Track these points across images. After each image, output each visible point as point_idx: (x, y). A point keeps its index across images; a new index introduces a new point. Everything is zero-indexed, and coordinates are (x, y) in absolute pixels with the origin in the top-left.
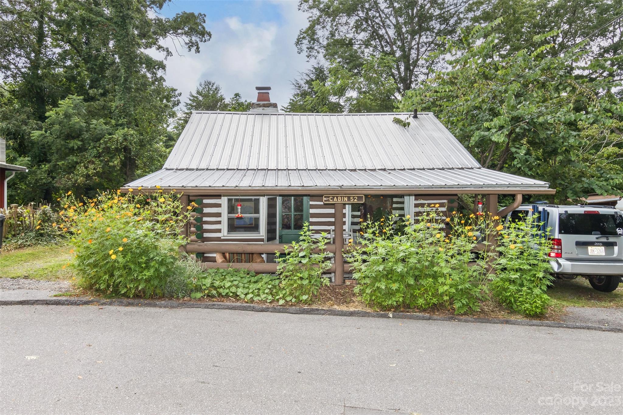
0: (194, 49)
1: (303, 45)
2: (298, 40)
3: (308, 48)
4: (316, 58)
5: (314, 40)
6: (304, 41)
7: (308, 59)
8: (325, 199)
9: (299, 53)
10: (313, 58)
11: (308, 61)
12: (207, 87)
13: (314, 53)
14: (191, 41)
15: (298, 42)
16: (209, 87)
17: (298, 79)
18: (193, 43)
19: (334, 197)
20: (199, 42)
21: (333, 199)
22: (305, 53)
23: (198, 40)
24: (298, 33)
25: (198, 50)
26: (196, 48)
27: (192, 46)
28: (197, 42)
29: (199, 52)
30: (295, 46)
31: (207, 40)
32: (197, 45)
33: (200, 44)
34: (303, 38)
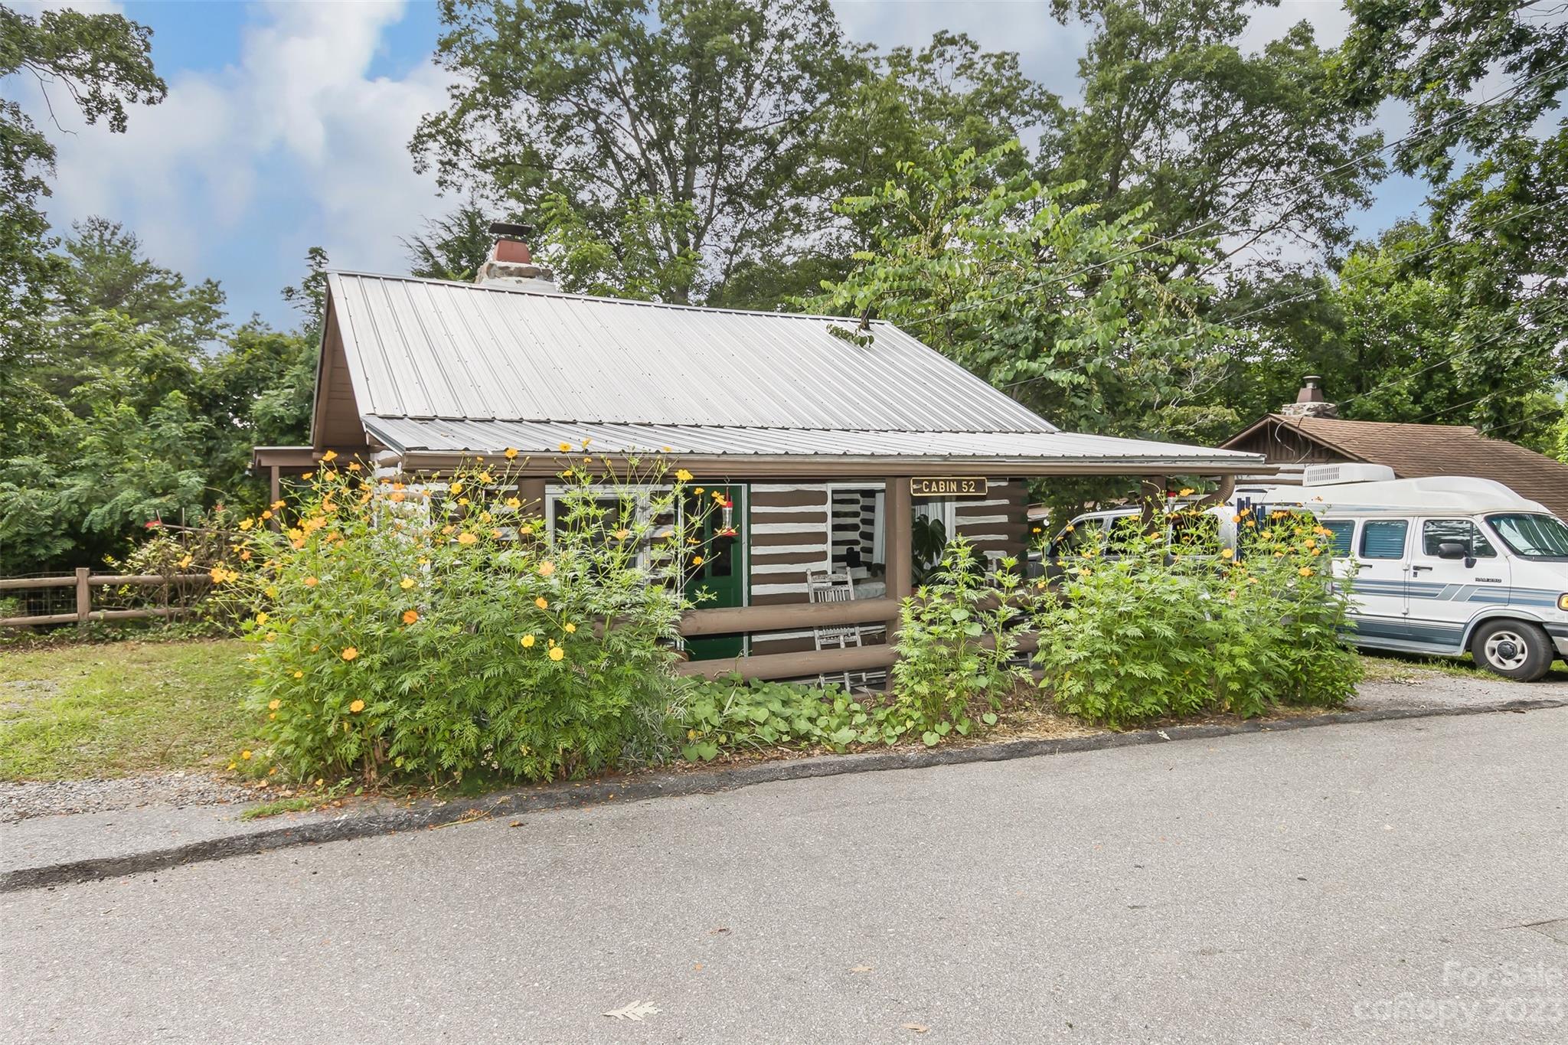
0: (104, 120)
1: (428, 153)
2: (418, 137)
3: (442, 163)
4: (459, 190)
5: (458, 143)
6: (431, 144)
7: (440, 190)
8: (915, 487)
9: (419, 172)
10: (453, 190)
11: (439, 195)
12: (97, 234)
13: (455, 177)
14: (95, 95)
15: (417, 144)
16: (101, 236)
17: (423, 233)
18: (103, 103)
19: (931, 482)
20: (124, 102)
21: (929, 486)
22: (434, 172)
23: (121, 96)
24: (419, 122)
25: (119, 123)
26: (115, 118)
27: (100, 110)
28: (117, 101)
29: (123, 131)
30: (408, 152)
31: (151, 101)
32: (118, 109)
33: (127, 108)
34: (430, 136)
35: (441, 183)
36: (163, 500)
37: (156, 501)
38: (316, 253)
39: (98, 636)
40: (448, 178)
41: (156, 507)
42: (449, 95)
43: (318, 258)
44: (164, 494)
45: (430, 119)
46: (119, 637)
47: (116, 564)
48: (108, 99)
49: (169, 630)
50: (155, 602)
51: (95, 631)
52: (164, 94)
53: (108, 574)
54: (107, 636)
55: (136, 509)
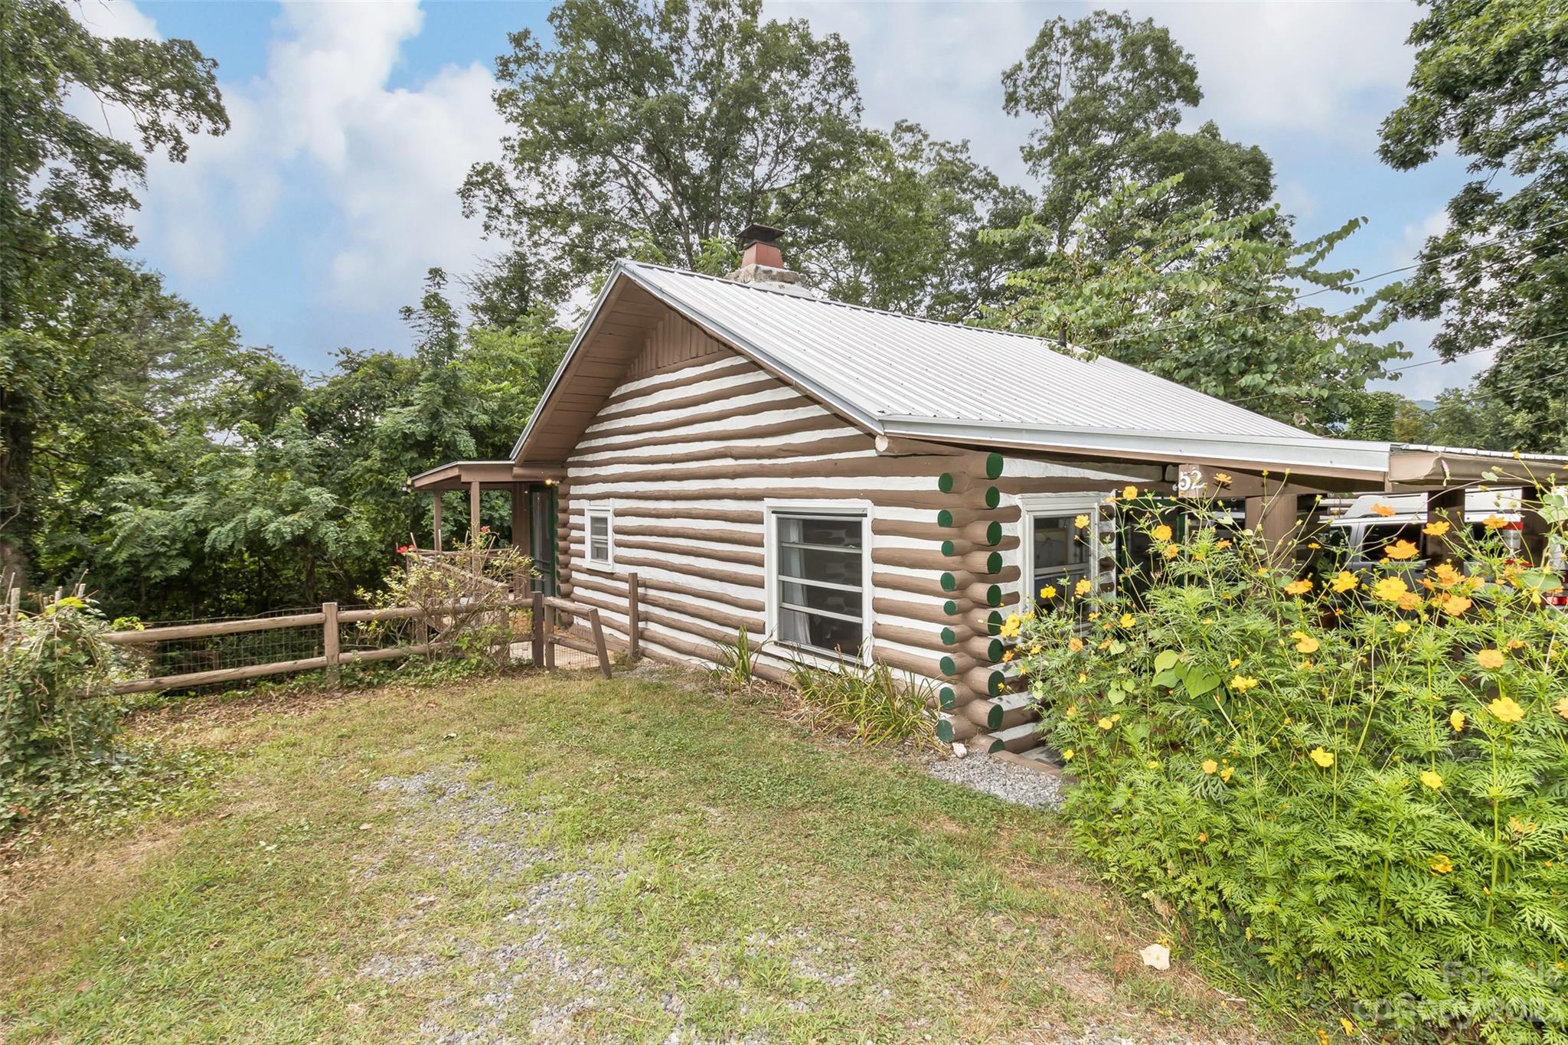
0: (162, 148)
1: (476, 200)
2: (467, 185)
3: (488, 209)
6: (478, 192)
7: (485, 234)
9: (467, 216)
10: (497, 234)
11: (484, 238)
13: (499, 222)
14: (154, 124)
15: (465, 193)
18: (162, 132)
20: (184, 133)
22: (481, 217)
23: (182, 127)
24: (468, 170)
25: (179, 151)
26: (174, 148)
27: (157, 138)
28: (177, 131)
29: (183, 160)
30: (458, 198)
31: (216, 132)
32: (178, 140)
33: (187, 138)
34: (478, 184)
35: (487, 227)
36: (295, 517)
37: (289, 519)
38: (436, 273)
39: (351, 682)
40: (493, 223)
41: (291, 525)
42: (502, 146)
43: (438, 279)
44: (293, 512)
45: (479, 168)
46: (376, 681)
47: (368, 596)
48: (167, 128)
49: (435, 670)
50: (408, 637)
51: (348, 676)
52: (228, 126)
53: (362, 608)
54: (361, 681)
55: (272, 526)
